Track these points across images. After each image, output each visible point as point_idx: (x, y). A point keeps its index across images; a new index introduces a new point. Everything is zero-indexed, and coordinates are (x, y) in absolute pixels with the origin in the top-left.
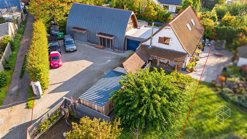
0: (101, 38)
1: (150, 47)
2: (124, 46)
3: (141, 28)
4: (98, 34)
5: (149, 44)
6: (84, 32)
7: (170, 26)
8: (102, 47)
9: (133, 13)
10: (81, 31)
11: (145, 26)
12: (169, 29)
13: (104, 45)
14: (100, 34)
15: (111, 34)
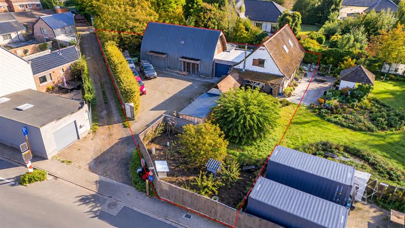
0: (184, 62)
1: (244, 70)
2: (213, 72)
3: (231, 51)
4: (181, 58)
5: (243, 68)
6: (164, 56)
7: (264, 46)
8: (185, 73)
9: (222, 34)
10: (160, 56)
11: (235, 49)
12: (263, 49)
13: (189, 71)
14: (183, 58)
15: (196, 58)
